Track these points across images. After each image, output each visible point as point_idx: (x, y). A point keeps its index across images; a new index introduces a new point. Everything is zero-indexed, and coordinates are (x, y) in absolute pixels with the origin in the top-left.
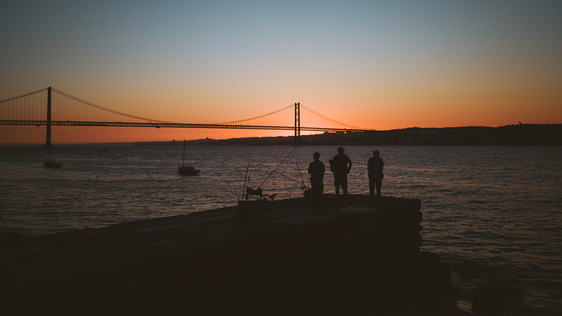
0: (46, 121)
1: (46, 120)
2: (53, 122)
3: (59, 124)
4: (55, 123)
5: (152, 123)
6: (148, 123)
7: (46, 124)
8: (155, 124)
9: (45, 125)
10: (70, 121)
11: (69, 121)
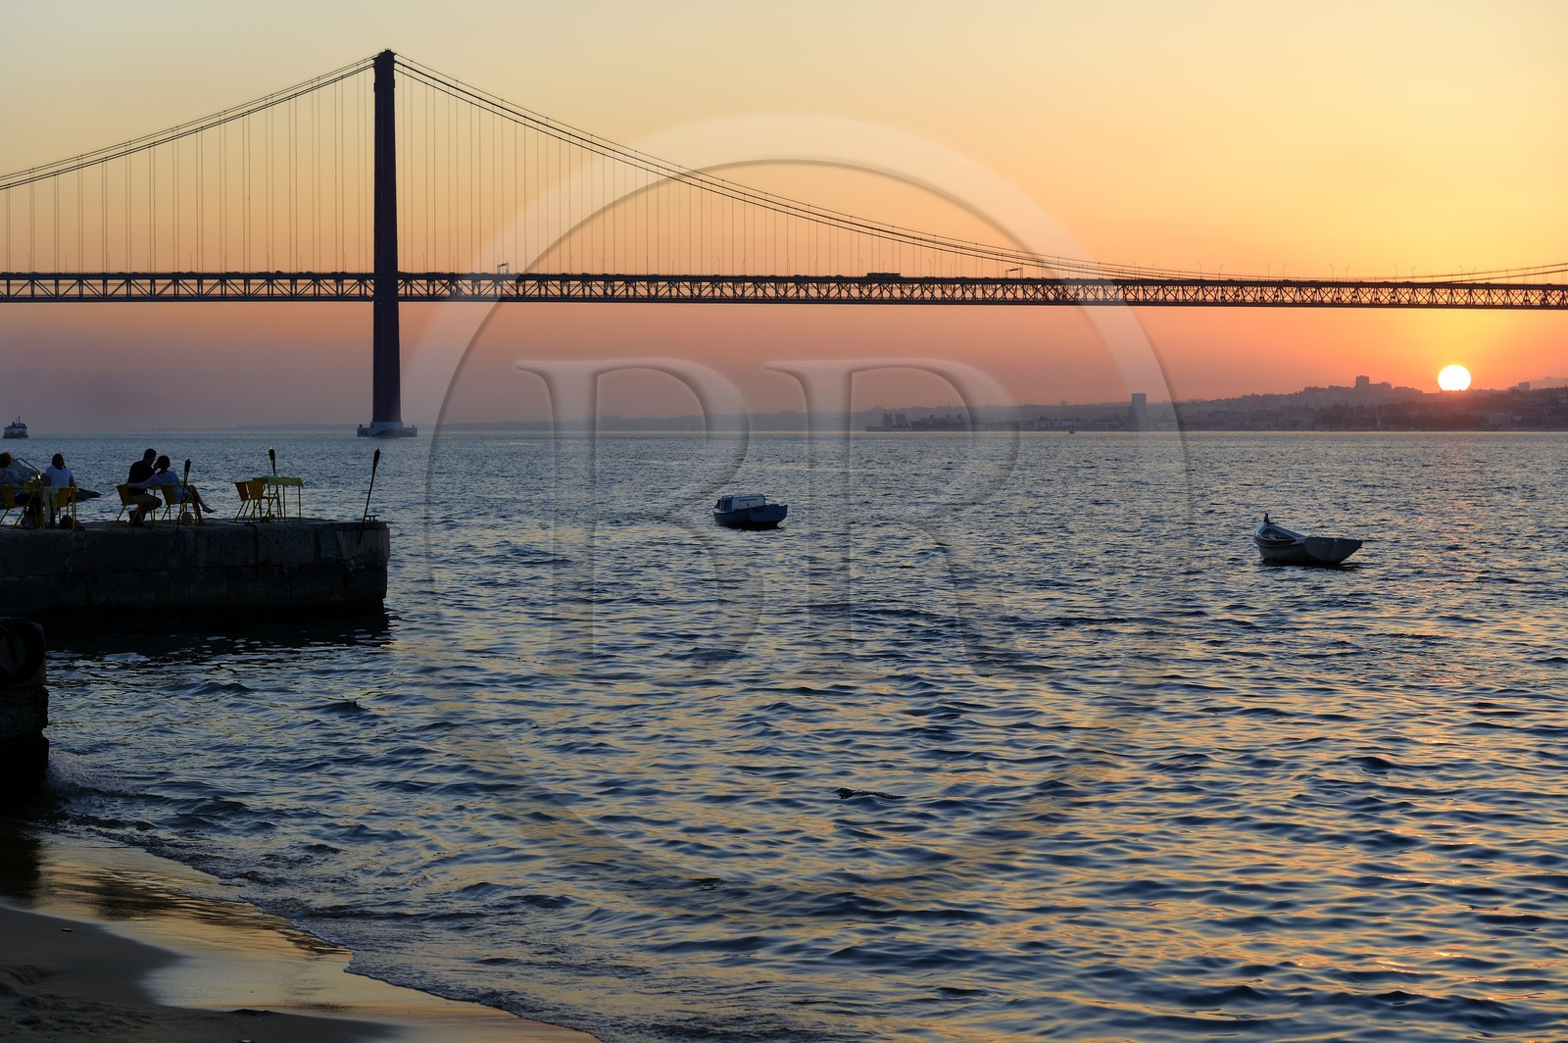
0: (368, 276)
1: (371, 269)
2: (409, 278)
3: (447, 292)
4: (420, 287)
5: (1025, 276)
6: (1002, 276)
7: (370, 293)
8: (1044, 282)
9: (362, 298)
10: (512, 271)
11: (503, 270)
